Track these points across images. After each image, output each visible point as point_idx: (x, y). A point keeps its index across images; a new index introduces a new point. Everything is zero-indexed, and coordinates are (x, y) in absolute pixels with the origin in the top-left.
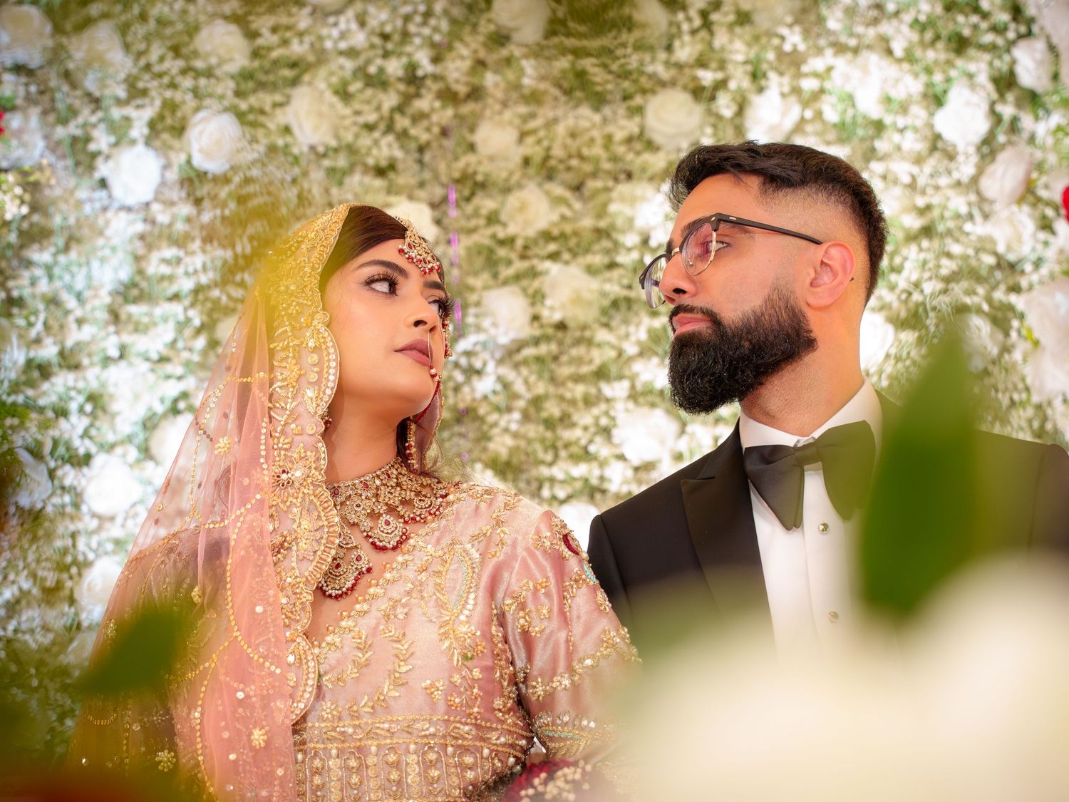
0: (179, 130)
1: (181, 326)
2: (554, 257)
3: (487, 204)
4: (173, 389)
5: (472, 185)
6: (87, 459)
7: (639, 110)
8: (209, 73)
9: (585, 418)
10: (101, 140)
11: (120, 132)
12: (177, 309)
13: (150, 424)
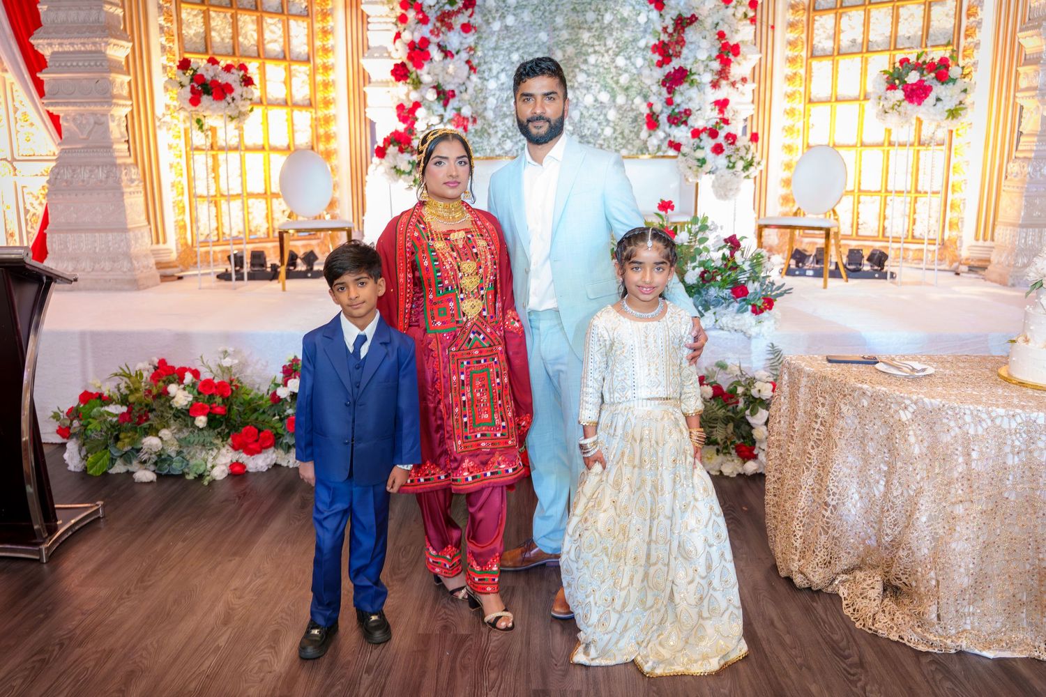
0: (504, 17)
1: (504, 55)
2: (568, 44)
3: (557, 33)
4: (502, 67)
5: (555, 29)
6: (488, 80)
7: (584, 15)
8: (509, 7)
9: (571, 75)
10: (491, 20)
11: (494, 18)
12: (503, 52)
13: (498, 73)
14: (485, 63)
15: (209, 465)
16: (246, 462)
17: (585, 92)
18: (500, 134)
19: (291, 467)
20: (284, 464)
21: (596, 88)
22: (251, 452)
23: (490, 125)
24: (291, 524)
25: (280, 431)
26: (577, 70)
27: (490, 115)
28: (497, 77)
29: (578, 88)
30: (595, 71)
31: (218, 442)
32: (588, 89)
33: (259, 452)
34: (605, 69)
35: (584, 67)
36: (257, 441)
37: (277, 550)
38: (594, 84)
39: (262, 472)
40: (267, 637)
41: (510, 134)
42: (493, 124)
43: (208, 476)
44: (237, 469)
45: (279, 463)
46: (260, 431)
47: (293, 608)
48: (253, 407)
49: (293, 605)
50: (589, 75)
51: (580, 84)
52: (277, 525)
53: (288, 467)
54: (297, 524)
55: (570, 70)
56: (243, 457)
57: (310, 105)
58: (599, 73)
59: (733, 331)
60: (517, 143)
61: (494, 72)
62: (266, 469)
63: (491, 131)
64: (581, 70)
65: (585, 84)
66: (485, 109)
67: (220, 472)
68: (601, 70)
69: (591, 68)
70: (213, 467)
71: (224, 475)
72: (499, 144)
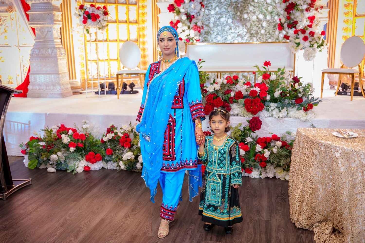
6: (210, 10)
14: (210, 3)
15: (76, 167)
16: (90, 166)
17: (252, 14)
18: (215, 33)
19: (108, 169)
20: (106, 168)
21: (258, 13)
22: (93, 162)
23: (211, 30)
24: (100, 191)
25: (104, 154)
26: (249, 5)
27: (211, 25)
28: (215, 9)
29: (250, 13)
30: (257, 5)
31: (80, 158)
32: (254, 13)
33: (95, 162)
34: (262, 4)
35: (253, 4)
36: (94, 158)
37: (91, 200)
38: (256, 11)
39: (97, 170)
40: (75, 232)
41: (220, 33)
42: (212, 29)
43: (75, 171)
44: (87, 169)
45: (104, 167)
46: (96, 154)
47: (89, 222)
48: (93, 144)
49: (89, 221)
50: (254, 7)
51: (251, 11)
52: (95, 190)
53: (107, 169)
54: (103, 191)
55: (246, 5)
56: (90, 164)
57: (137, 22)
58: (259, 6)
59: (295, 118)
60: (223, 37)
61: (214, 7)
62: (99, 169)
63: (212, 32)
64: (251, 5)
65: (253, 11)
66: (210, 23)
67: (80, 169)
68: (260, 5)
69: (256, 4)
70: (77, 167)
71: (82, 171)
72: (215, 38)
